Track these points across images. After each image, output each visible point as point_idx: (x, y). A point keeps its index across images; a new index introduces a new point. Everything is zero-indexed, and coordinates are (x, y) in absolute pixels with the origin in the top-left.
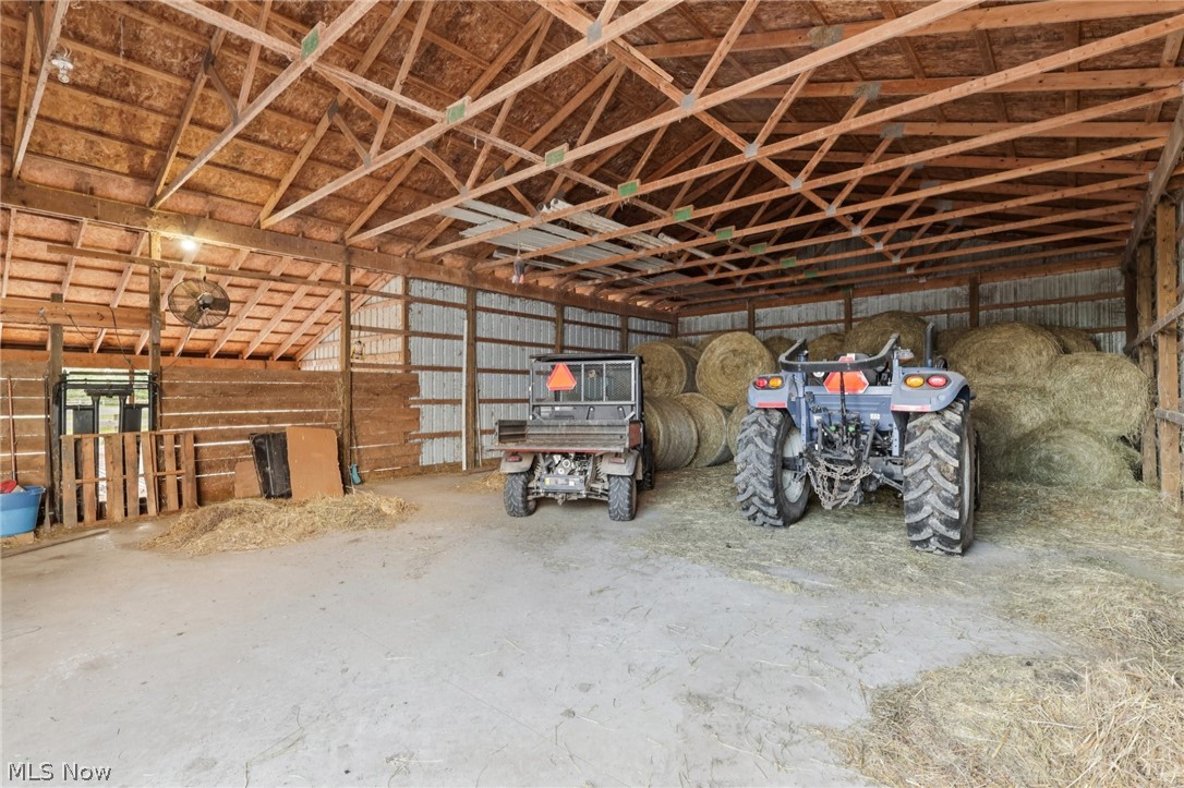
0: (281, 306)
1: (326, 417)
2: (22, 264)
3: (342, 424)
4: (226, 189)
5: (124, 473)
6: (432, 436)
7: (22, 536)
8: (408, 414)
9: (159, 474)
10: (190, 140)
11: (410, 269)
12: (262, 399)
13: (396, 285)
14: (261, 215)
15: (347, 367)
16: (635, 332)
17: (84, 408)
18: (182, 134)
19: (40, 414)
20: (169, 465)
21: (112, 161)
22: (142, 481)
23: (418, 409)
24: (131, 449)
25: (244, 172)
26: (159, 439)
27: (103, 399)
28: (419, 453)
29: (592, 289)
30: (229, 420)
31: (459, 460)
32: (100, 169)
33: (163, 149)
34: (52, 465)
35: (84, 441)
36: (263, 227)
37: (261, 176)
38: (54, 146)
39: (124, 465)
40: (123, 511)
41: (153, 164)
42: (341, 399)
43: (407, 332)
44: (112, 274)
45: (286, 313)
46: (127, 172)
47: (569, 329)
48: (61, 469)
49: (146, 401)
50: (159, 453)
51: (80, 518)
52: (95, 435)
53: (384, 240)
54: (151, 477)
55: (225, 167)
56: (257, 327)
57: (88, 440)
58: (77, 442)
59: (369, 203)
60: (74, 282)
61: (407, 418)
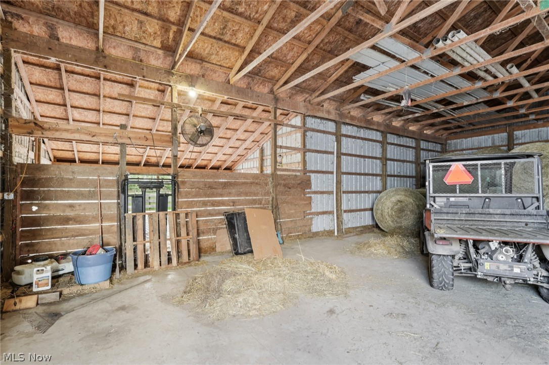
0: (230, 138)
1: (263, 202)
2: (109, 115)
3: (272, 207)
4: (213, 57)
5: (159, 238)
6: (318, 214)
7: (103, 282)
8: (305, 200)
9: (178, 238)
10: (197, 16)
11: (308, 109)
12: (230, 191)
13: (297, 121)
14: (230, 75)
15: (275, 171)
16: (423, 149)
17: (137, 196)
18: (193, 10)
19: (114, 200)
20: (183, 232)
21: (152, 38)
22: (168, 242)
23: (311, 197)
24: (162, 223)
25: (225, 42)
26: (178, 215)
27: (148, 190)
28: (311, 224)
29: (402, 123)
30: (213, 204)
31: (332, 229)
32: (146, 45)
33: (181, 23)
34: (121, 232)
35: (138, 217)
36: (231, 82)
37: (235, 45)
38: (120, 27)
39: (159, 233)
40: (159, 262)
41: (174, 40)
42: (271, 190)
43: (305, 150)
44: (151, 120)
45: (232, 143)
46: (160, 46)
47: (389, 147)
48: (125, 235)
49: (170, 193)
50: (177, 224)
51: (136, 266)
52: (143, 214)
53: (294, 92)
54: (174, 240)
55: (215, 38)
56: (216, 151)
57: (139, 216)
58: (134, 218)
59: (292, 64)
60: (133, 126)
61: (305, 203)
